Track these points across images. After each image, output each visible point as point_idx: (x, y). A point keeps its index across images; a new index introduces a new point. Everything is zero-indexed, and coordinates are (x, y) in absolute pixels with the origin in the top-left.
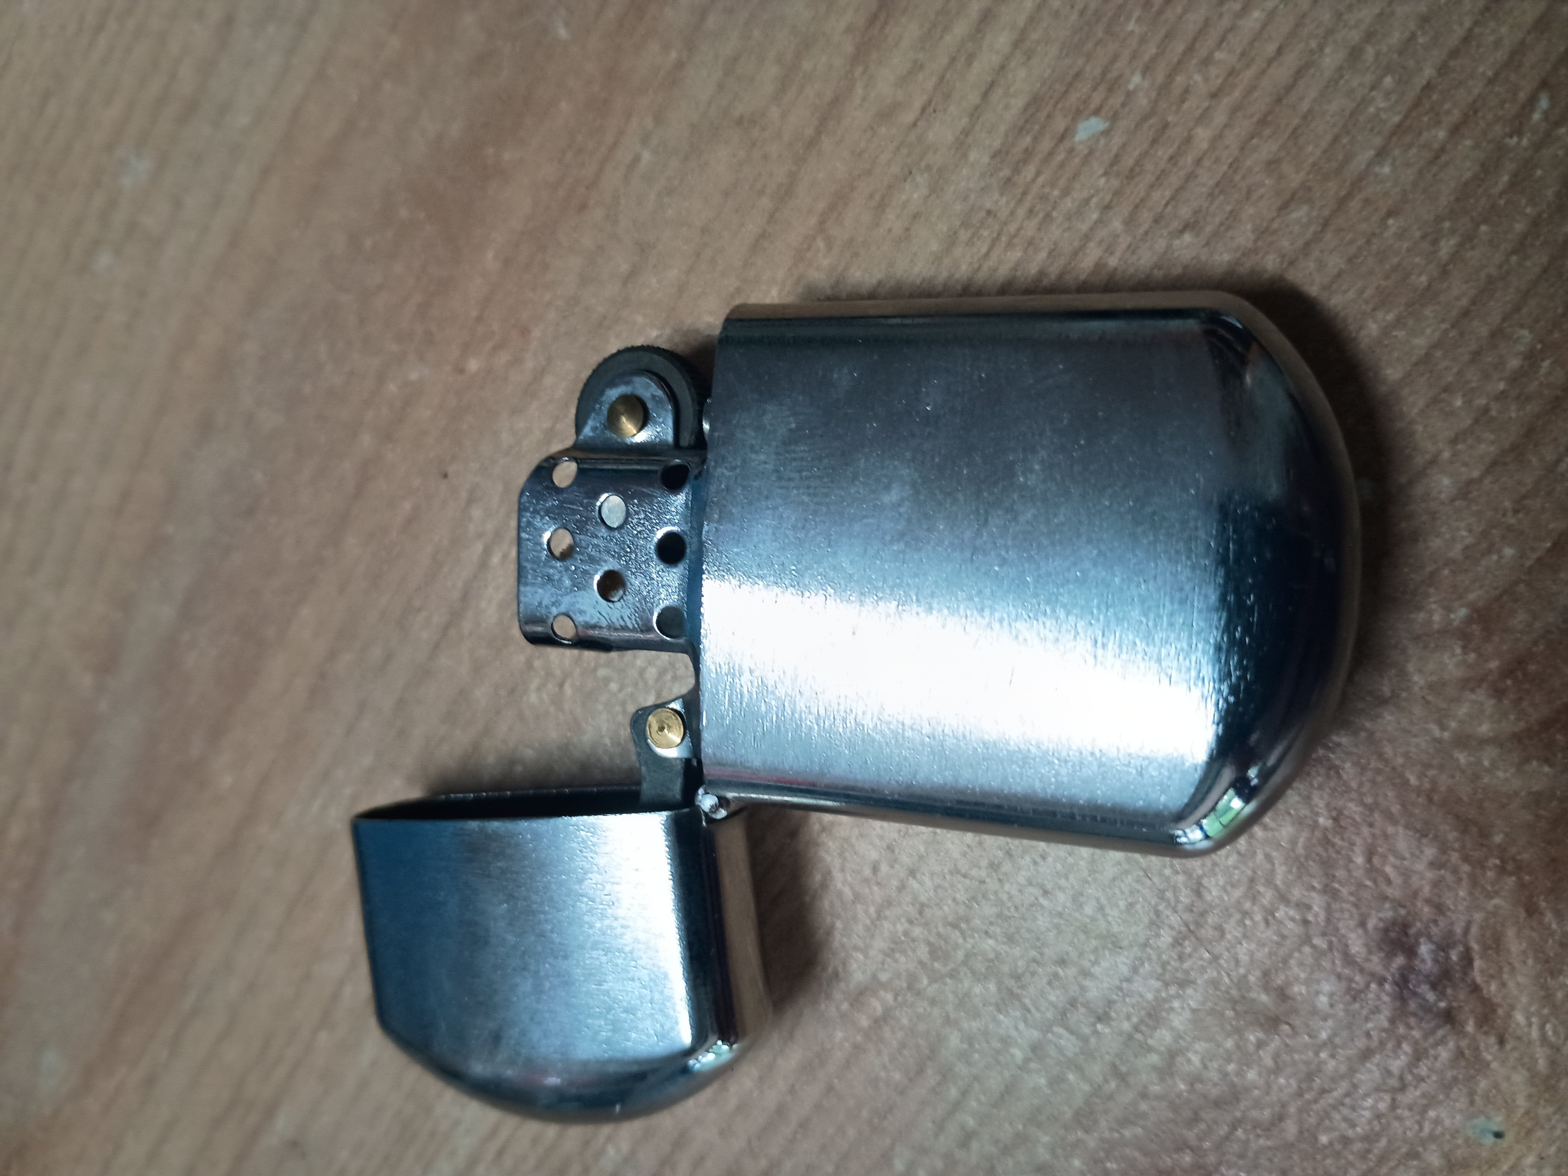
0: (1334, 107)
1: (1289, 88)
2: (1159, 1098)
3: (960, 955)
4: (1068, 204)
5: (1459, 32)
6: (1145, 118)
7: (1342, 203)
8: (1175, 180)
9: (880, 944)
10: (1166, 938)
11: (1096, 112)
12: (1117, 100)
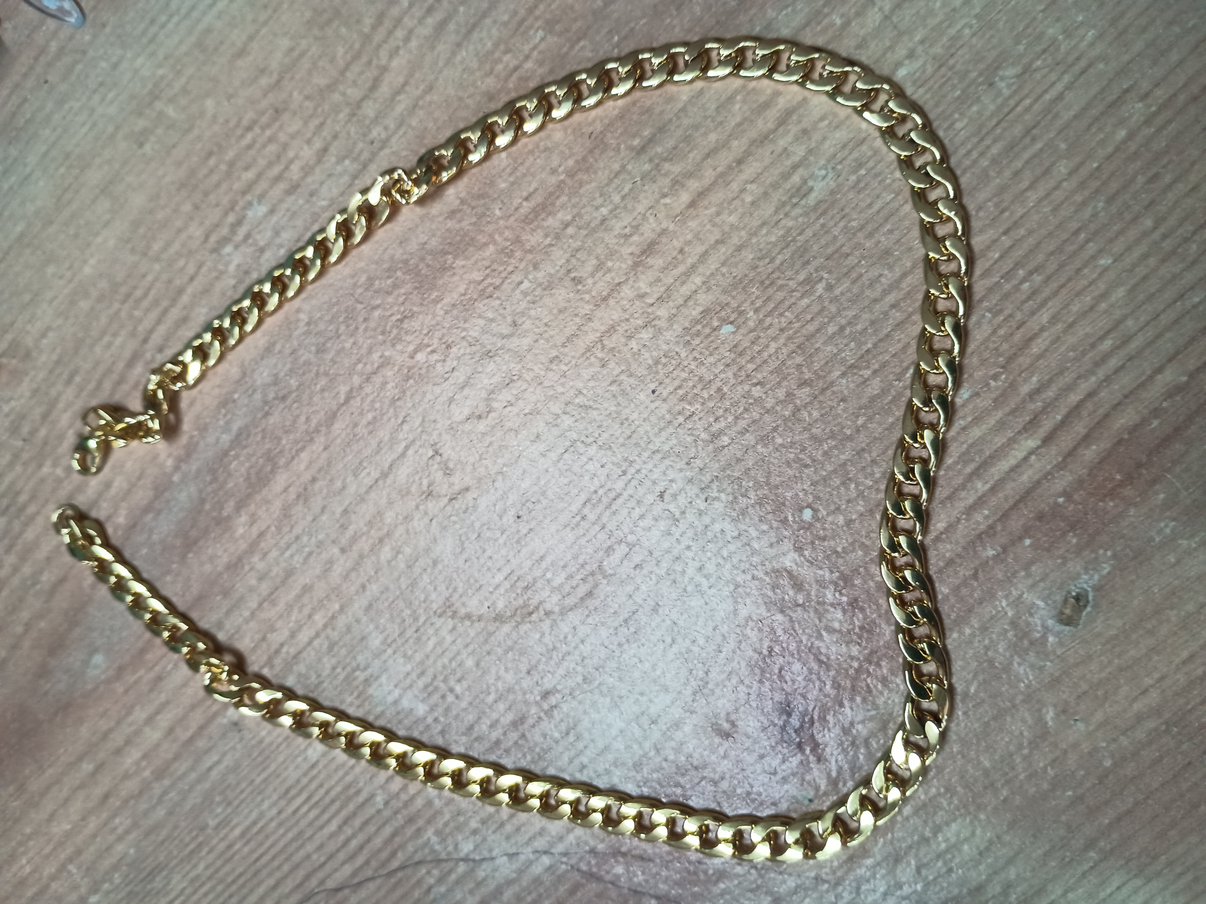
0: (828, 348)
1: (813, 336)
2: (673, 762)
3: (596, 683)
4: (711, 360)
5: (885, 331)
6: (751, 331)
7: (823, 390)
8: (758, 361)
9: (561, 671)
10: (688, 691)
11: (731, 323)
12: (741, 320)
